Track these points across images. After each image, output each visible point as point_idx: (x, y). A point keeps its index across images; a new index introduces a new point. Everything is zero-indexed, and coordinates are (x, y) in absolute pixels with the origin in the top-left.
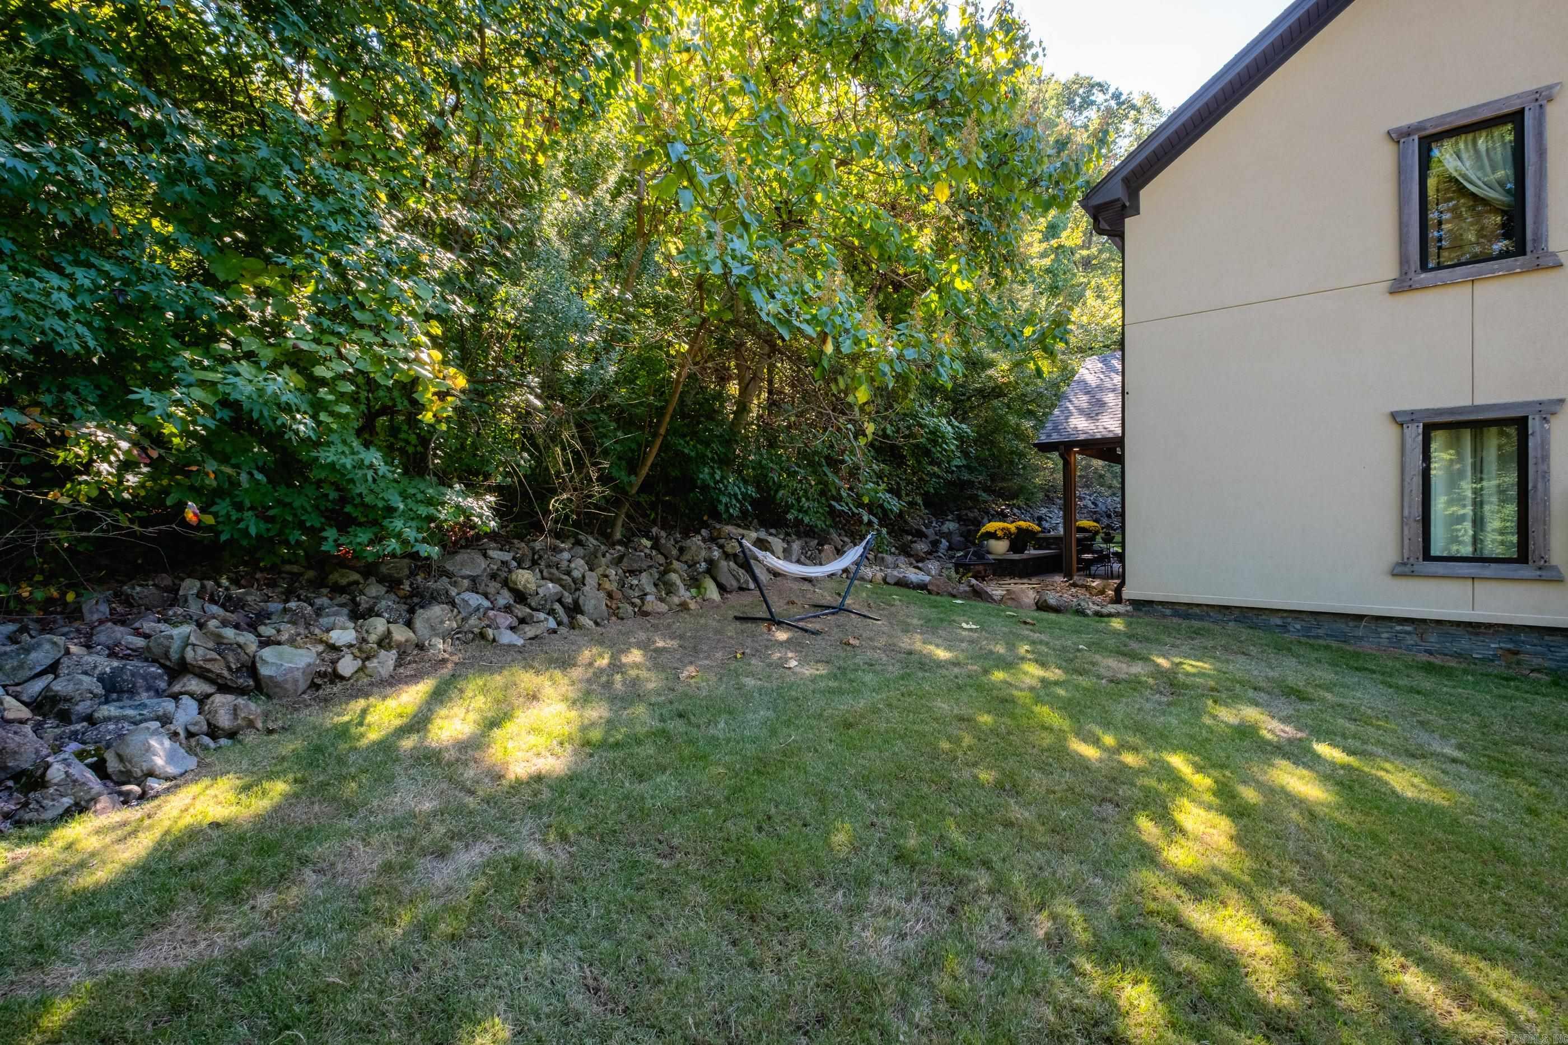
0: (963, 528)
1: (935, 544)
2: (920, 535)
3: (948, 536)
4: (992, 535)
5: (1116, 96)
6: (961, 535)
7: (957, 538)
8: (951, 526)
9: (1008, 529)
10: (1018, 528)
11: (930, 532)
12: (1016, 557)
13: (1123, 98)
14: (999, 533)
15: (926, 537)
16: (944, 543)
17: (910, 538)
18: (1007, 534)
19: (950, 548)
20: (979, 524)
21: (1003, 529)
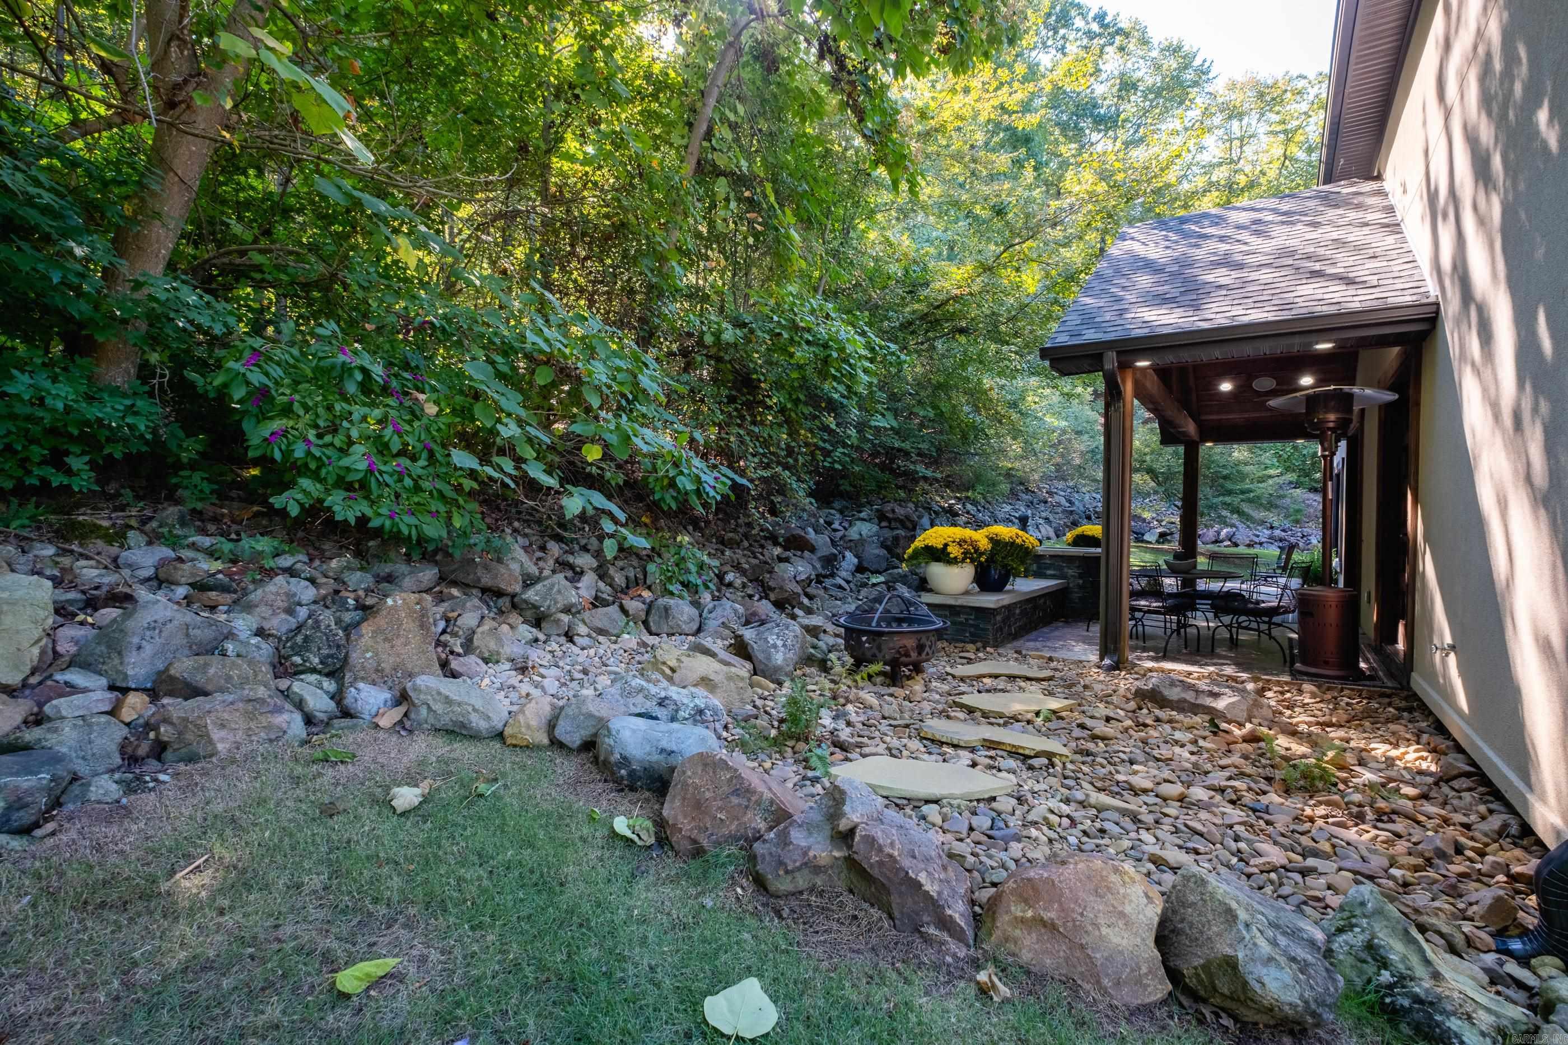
0: (888, 534)
1: (830, 562)
2: (797, 544)
3: (856, 546)
4: (939, 555)
5: (1100, 17)
6: (883, 545)
7: (874, 551)
8: (864, 529)
9: (973, 543)
10: (995, 541)
11: (821, 541)
12: (990, 600)
13: (1108, 20)
14: (954, 551)
15: (812, 549)
16: (850, 560)
17: (778, 551)
18: (971, 554)
19: (860, 569)
20: (913, 528)
21: (961, 543)
